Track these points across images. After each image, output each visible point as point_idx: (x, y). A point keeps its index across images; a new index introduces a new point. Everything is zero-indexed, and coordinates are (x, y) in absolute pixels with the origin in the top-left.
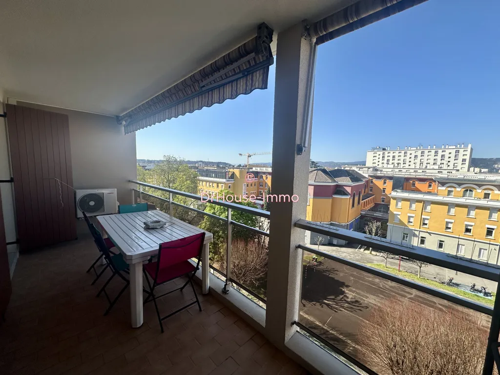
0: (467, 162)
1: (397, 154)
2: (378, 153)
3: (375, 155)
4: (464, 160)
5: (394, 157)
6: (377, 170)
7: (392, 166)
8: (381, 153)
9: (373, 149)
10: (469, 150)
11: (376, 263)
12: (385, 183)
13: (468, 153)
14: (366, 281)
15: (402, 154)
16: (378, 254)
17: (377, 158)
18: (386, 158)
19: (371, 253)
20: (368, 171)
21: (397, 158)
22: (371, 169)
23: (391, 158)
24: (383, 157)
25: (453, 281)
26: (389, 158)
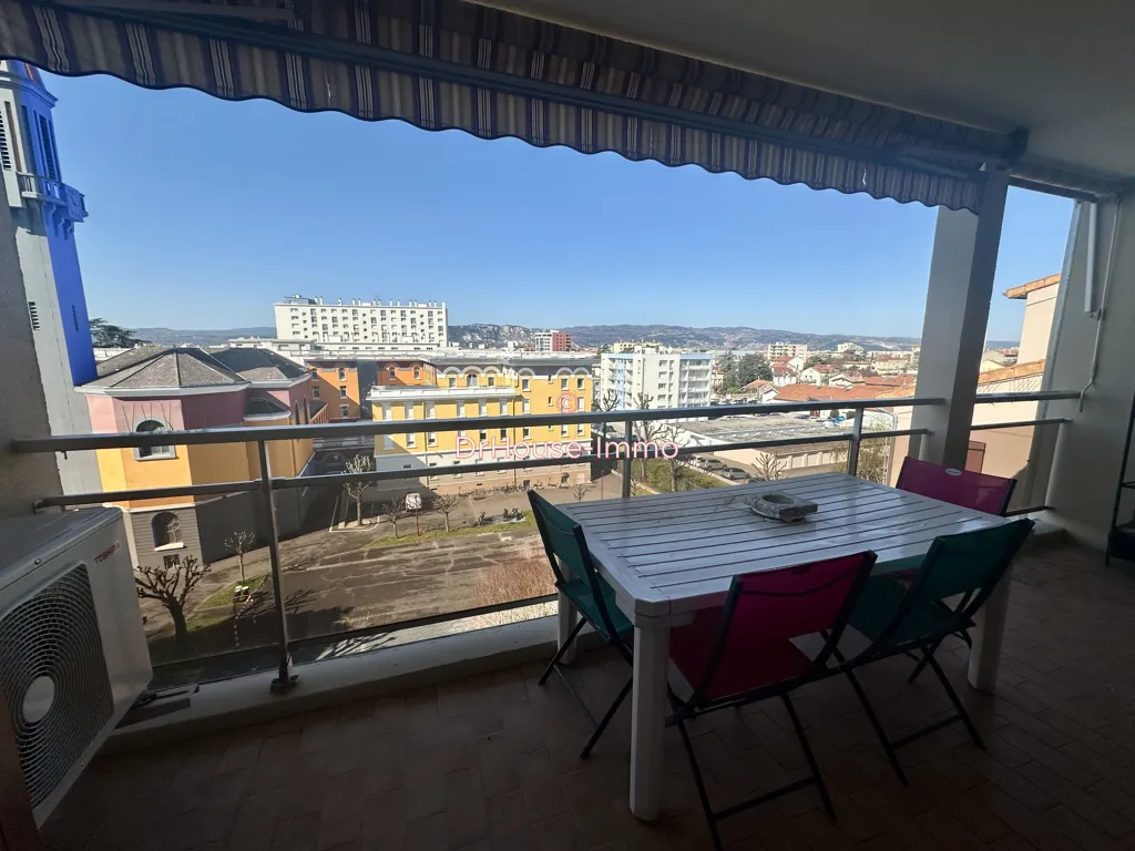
0: (445, 332)
1: (339, 314)
2: (301, 309)
3: (294, 313)
4: (440, 328)
5: (334, 319)
6: (319, 348)
7: (338, 340)
8: (307, 310)
9: (289, 300)
10: (444, 311)
11: (377, 538)
12: (342, 375)
13: (443, 316)
14: (376, 581)
15: (349, 314)
16: (373, 520)
17: (300, 321)
18: (320, 323)
19: (361, 524)
20: (301, 350)
21: (340, 323)
22: (308, 347)
23: (329, 322)
24: (313, 319)
25: (486, 516)
26: (325, 322)
